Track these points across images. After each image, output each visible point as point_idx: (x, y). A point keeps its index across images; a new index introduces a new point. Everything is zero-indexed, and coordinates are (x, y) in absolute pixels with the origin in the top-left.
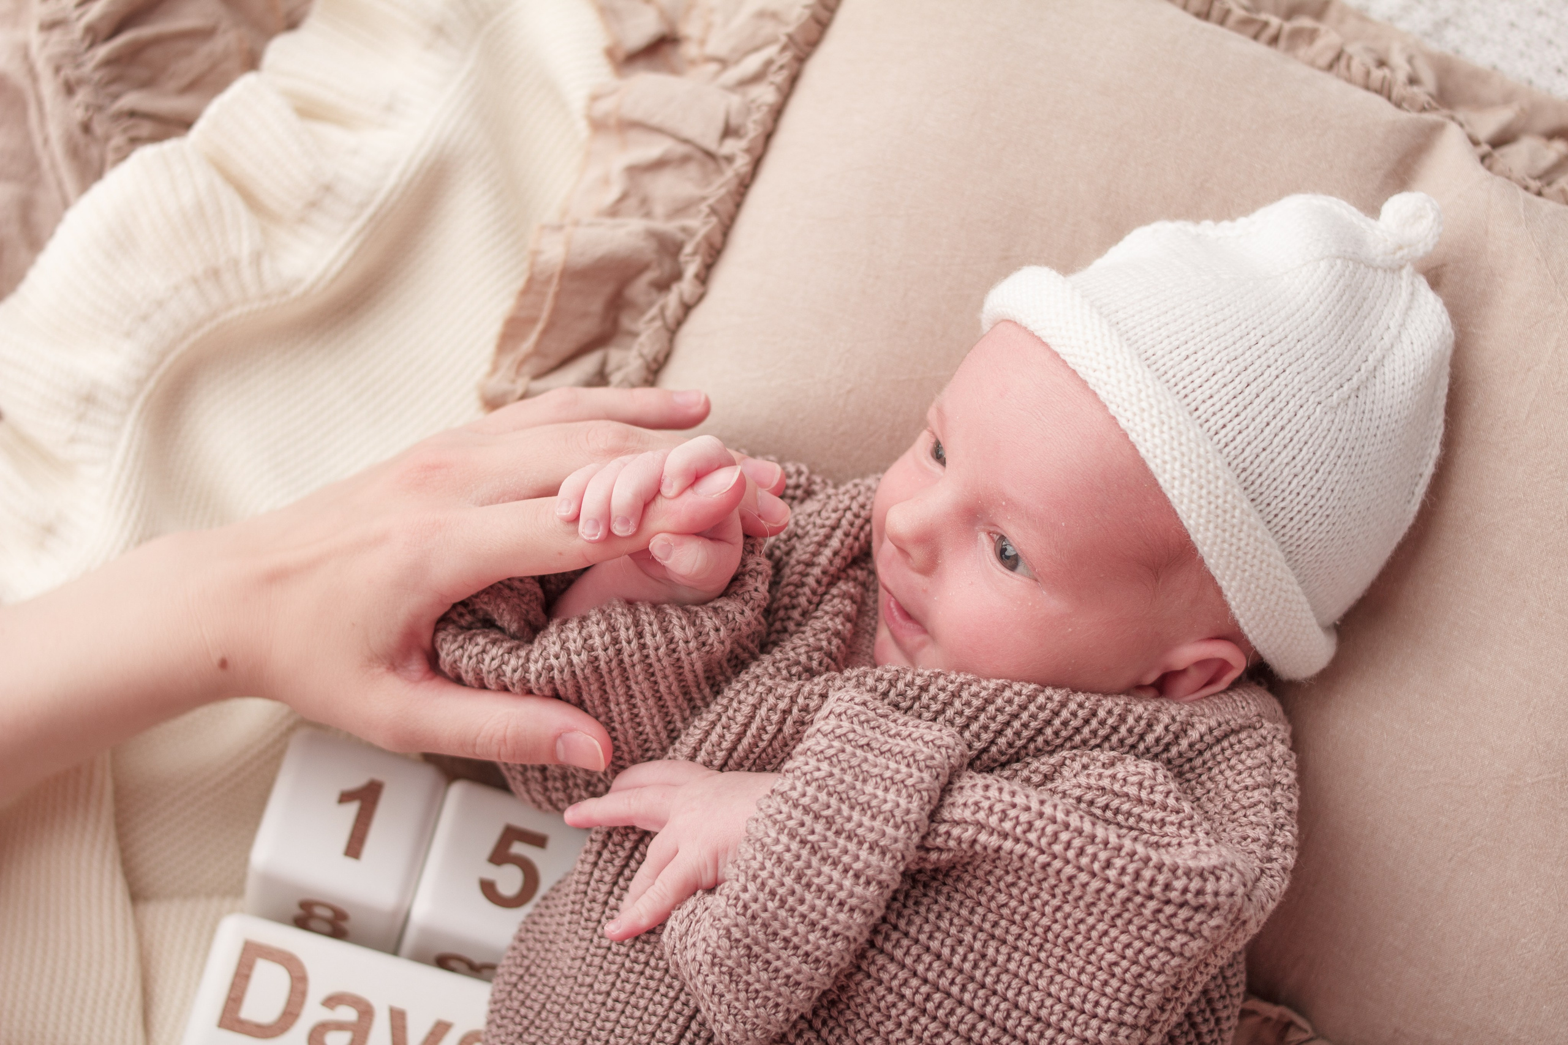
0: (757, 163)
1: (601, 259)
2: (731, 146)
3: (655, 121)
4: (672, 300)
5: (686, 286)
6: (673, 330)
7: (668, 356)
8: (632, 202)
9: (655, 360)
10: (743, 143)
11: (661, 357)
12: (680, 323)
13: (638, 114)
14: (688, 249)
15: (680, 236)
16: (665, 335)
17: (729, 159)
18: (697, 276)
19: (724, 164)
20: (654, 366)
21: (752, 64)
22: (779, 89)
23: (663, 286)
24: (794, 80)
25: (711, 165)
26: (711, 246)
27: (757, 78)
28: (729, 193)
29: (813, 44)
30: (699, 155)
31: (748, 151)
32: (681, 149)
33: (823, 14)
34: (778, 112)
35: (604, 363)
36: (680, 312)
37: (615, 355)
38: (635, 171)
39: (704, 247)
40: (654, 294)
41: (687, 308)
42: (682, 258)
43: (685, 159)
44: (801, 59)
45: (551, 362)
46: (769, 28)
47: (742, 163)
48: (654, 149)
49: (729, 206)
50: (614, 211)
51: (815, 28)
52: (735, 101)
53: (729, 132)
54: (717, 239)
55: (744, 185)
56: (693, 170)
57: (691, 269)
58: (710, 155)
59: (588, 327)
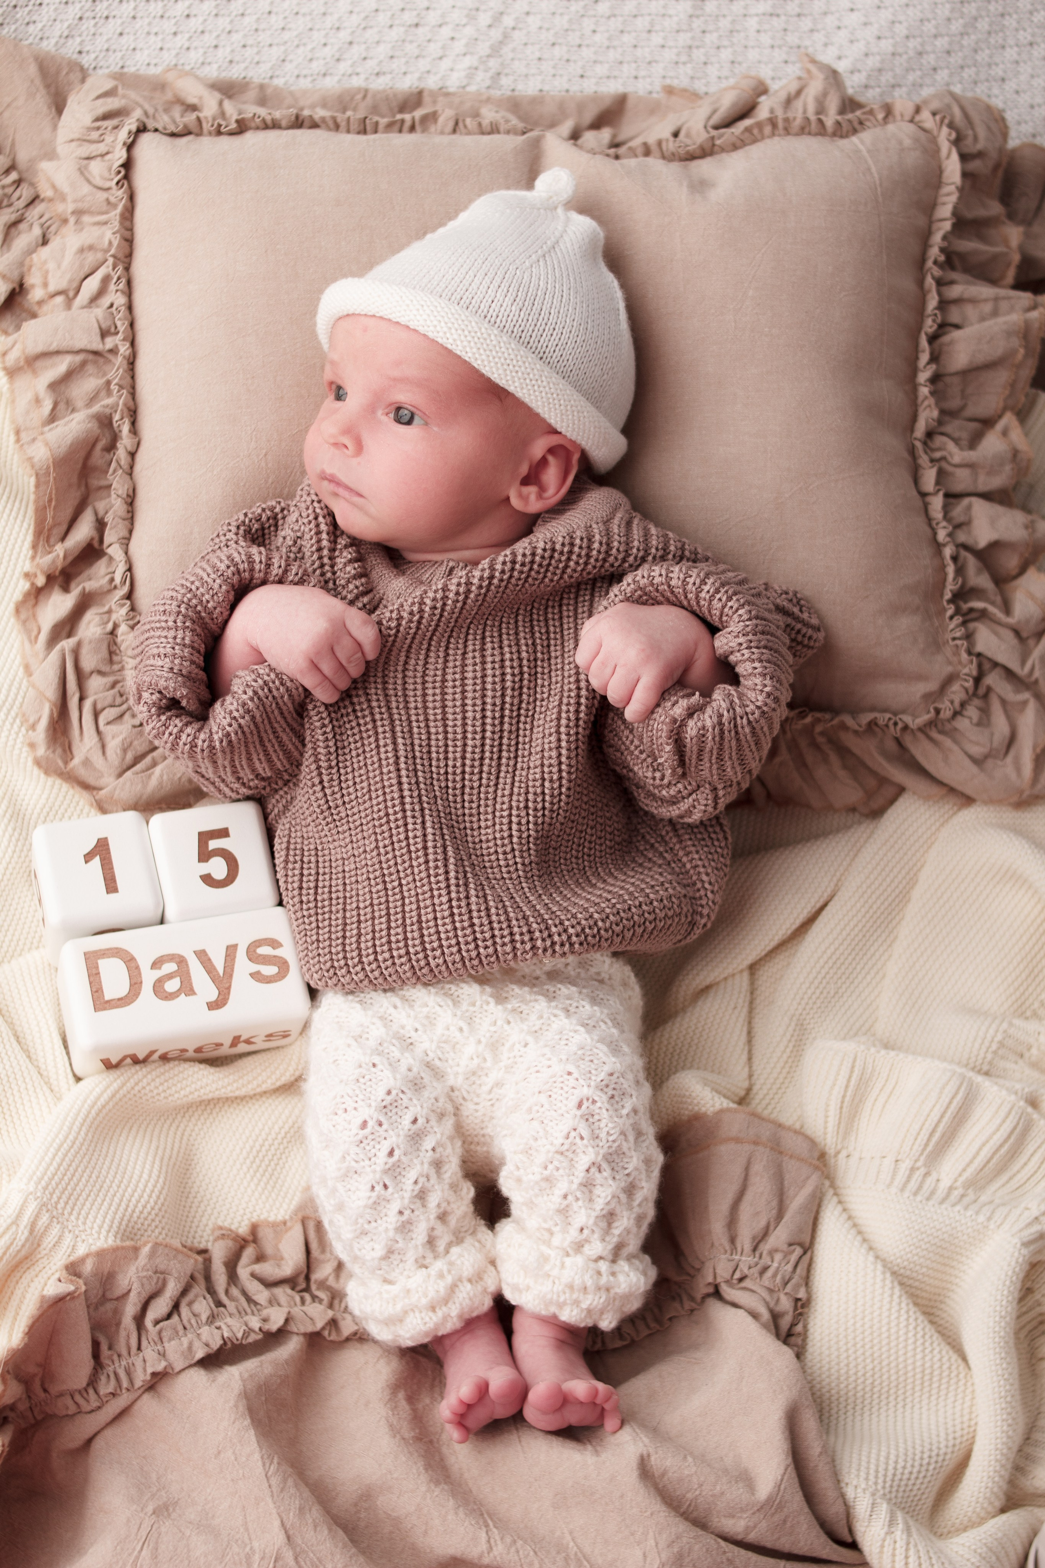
0: (133, 344)
1: (72, 444)
2: (110, 342)
3: (54, 347)
4: (121, 453)
5: (125, 441)
6: (130, 472)
7: (134, 490)
8: (62, 406)
9: (128, 496)
10: (120, 336)
11: (131, 493)
12: (132, 467)
13: (40, 349)
14: (117, 417)
15: (108, 411)
16: (128, 477)
17: (114, 351)
18: (130, 431)
19: (110, 356)
20: (129, 500)
21: (92, 285)
22: (123, 292)
23: (111, 447)
24: (129, 283)
25: (101, 360)
26: (129, 409)
27: (101, 292)
28: (125, 371)
29: (130, 255)
30: (91, 357)
31: (124, 340)
32: (79, 358)
33: (127, 234)
34: (130, 308)
35: (96, 514)
36: (129, 459)
37: (101, 506)
38: (55, 386)
39: (126, 411)
40: (108, 457)
41: (133, 455)
42: (115, 425)
43: (84, 364)
44: (127, 269)
45: (65, 527)
46: (91, 258)
47: (124, 349)
48: (61, 366)
49: (129, 379)
50: (53, 418)
51: (126, 244)
52: (99, 312)
53: (104, 334)
54: (131, 403)
55: (132, 363)
56: (90, 368)
57: (126, 428)
58: (96, 353)
59: (74, 497)
